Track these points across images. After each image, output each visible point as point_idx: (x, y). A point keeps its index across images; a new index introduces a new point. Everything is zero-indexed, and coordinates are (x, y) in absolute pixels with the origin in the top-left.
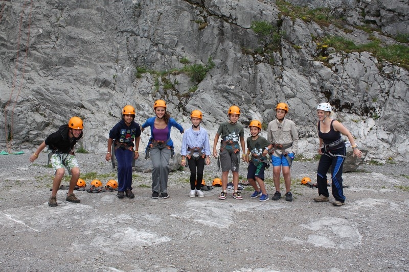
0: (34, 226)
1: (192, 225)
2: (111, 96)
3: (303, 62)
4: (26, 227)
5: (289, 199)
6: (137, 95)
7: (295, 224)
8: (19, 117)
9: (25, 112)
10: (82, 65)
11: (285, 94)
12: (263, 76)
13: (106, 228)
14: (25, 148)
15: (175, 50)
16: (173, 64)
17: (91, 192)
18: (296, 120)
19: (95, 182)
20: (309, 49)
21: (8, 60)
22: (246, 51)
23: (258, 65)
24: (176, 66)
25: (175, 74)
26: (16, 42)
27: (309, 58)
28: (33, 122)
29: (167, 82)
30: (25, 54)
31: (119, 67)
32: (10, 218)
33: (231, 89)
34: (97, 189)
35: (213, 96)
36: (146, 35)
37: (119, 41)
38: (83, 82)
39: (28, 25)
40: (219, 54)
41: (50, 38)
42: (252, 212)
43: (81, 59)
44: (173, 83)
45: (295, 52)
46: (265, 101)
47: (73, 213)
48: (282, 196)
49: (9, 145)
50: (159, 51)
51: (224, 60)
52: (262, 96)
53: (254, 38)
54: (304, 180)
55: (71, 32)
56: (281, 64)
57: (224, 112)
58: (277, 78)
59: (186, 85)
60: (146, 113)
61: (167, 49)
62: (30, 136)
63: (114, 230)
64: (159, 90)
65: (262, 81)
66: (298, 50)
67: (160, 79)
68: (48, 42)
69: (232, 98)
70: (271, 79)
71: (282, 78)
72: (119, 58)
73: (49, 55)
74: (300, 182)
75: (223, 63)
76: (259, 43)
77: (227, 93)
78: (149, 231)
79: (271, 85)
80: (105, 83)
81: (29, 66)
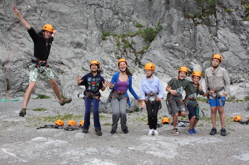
0: (23, 158)
1: (145, 156)
2: (83, 54)
3: (234, 23)
4: (17, 159)
5: (223, 134)
6: (103, 53)
7: (228, 155)
8: (15, 72)
9: (19, 69)
10: (61, 32)
11: (220, 49)
12: (201, 35)
13: (77, 159)
14: (20, 96)
15: (132, 17)
16: (130, 28)
17: (68, 130)
18: (229, 69)
19: (70, 122)
20: (239, 11)
21: (6, 30)
22: (187, 16)
23: (197, 27)
24: (133, 30)
25: (132, 36)
26: (11, 16)
27: (239, 19)
28: (25, 76)
29: (126, 43)
30: (18, 25)
31: (89, 32)
32: (6, 151)
33: (176, 46)
34: (72, 127)
35: (162, 52)
36: (109, 6)
37: (88, 12)
38: (62, 45)
39: (20, 3)
40: (166, 19)
41: (36, 12)
42: (193, 145)
43: (60, 27)
44: (131, 43)
45: (228, 14)
46: (203, 55)
47: (52, 147)
48: (218, 131)
49: (8, 94)
50: (119, 19)
51: (170, 23)
52: (201, 51)
53: (194, 5)
54: (236, 118)
55: (52, 7)
56: (216, 24)
57: (171, 64)
58: (213, 36)
59: (141, 44)
60: (111, 67)
61: (125, 17)
62: (24, 87)
63: (83, 160)
64: (120, 48)
65: (201, 39)
66: (230, 13)
67: (120, 40)
68: (35, 15)
69: (177, 53)
70: (208, 37)
71: (216, 36)
72: (88, 25)
73: (36, 25)
74: (233, 120)
75: (169, 26)
76: (198, 9)
77: (173, 49)
78: (111, 161)
79: (208, 42)
80: (79, 45)
81: (21, 34)
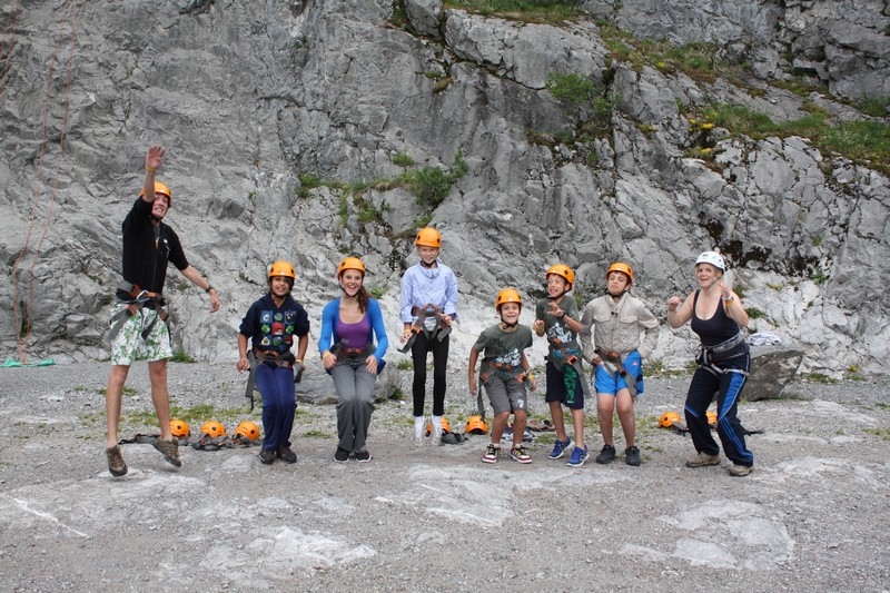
0: (77, 525)
1: (422, 519)
2: (245, 237)
3: (660, 161)
4: (60, 527)
5: (633, 461)
6: (301, 235)
7: (646, 517)
8: (46, 284)
9: (58, 273)
10: (181, 171)
11: (622, 231)
12: (573, 192)
13: (234, 528)
14: (58, 353)
15: (383, 137)
16: (378, 168)
17: (202, 448)
18: (647, 287)
19: (209, 426)
20: (672, 131)
21: (21, 161)
22: (535, 138)
23: (562, 169)
24: (385, 172)
25: (382, 189)
26: (39, 122)
27: (673, 151)
28: (76, 295)
29: (366, 207)
30: (59, 147)
31: (262, 174)
32: (25, 506)
33: (504, 221)
34: (214, 441)
35: (466, 236)
36: (319, 104)
37: (262, 119)
38: (184, 208)
39: (65, 86)
40: (478, 145)
41: (112, 113)
42: (553, 489)
43: (180, 158)
44: (379, 209)
45: (644, 139)
46: (578, 246)
47: (161, 495)
48: (618, 454)
49: (24, 347)
50: (347, 139)
51: (488, 157)
52: (572, 235)
53: (553, 110)
54: (666, 419)
55: (157, 100)
56: (612, 164)
57: (489, 270)
58: (605, 195)
59: (407, 212)
60: (321, 275)
61: (365, 135)
62: (70, 326)
63: (251, 531)
64: (349, 222)
65: (572, 202)
66: (649, 134)
67: (350, 199)
68: (107, 122)
69: (507, 240)
70: (590, 197)
71: (614, 196)
72: (260, 155)
73: (109, 149)
74: (657, 423)
75: (487, 164)
76: (565, 120)
77: (496, 228)
78: (329, 533)
79: (591, 210)
80: (231, 210)
81: (67, 174)
